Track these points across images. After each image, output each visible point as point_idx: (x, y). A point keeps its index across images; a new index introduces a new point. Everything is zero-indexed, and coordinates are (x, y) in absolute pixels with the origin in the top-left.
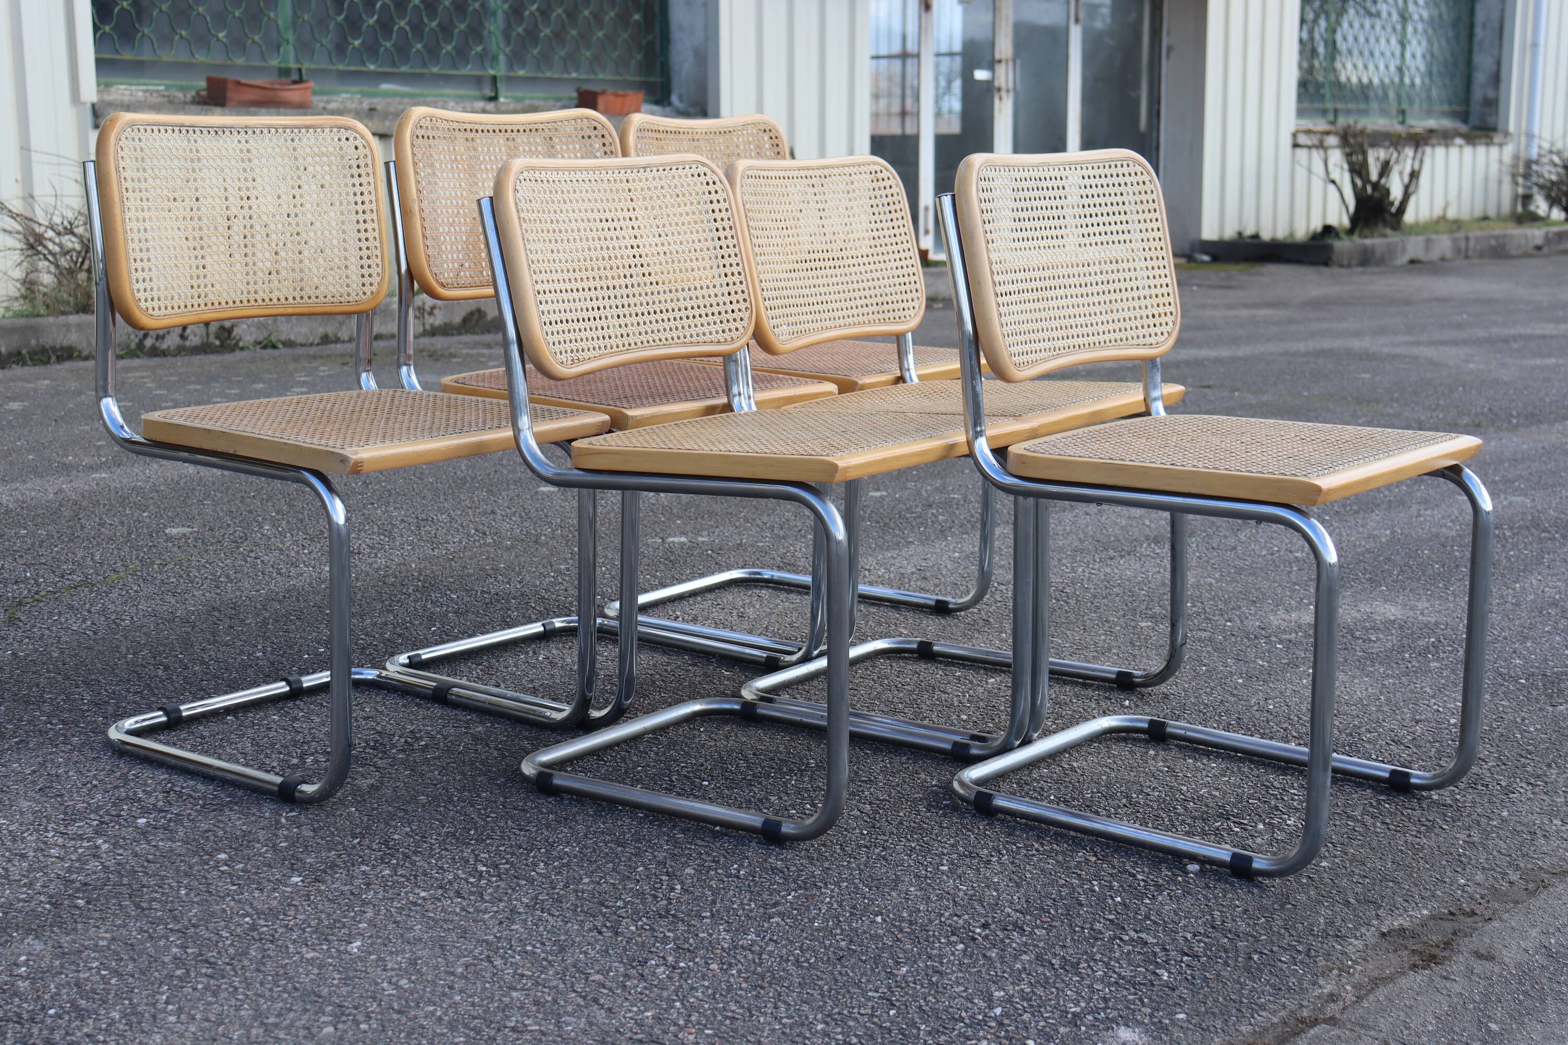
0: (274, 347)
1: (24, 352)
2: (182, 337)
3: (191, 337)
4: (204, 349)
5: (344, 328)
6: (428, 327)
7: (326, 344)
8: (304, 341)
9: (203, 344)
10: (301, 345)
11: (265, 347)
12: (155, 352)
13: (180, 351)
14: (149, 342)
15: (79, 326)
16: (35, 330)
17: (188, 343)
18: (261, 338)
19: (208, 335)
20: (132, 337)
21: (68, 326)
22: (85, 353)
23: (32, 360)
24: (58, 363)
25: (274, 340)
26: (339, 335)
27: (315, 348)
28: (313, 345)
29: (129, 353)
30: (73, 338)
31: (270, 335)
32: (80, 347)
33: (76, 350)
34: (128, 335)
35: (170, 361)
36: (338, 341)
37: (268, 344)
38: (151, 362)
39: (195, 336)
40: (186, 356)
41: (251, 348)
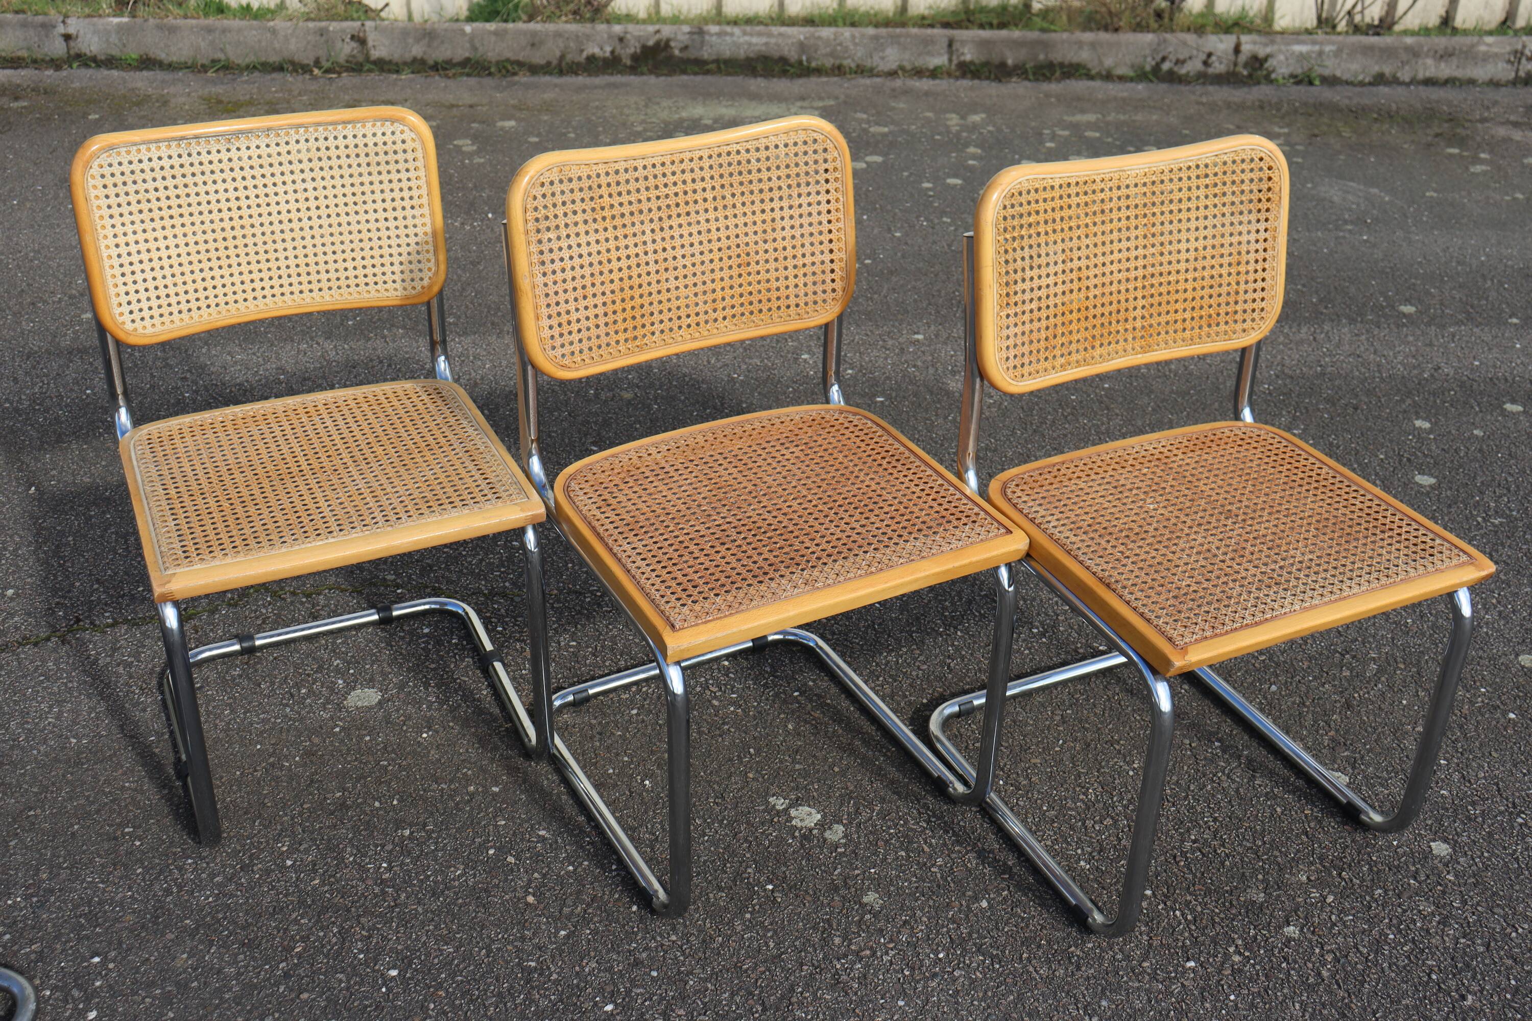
0: (1311, 83)
1: (1029, 66)
2: (1206, 63)
3: (1217, 64)
4: (1229, 79)
5: (1407, 68)
6: (1522, 74)
7: (1378, 85)
8: (1350, 78)
9: (1228, 73)
10: (1347, 83)
11: (1298, 83)
12: (1172, 78)
13: (1203, 78)
14: (1166, 66)
15: (1093, 45)
16: (1045, 45)
17: (1210, 71)
18: (1300, 71)
19: (1235, 64)
20: (1149, 59)
21: (1080, 44)
22: (1093, 72)
23: (1034, 74)
24: (1059, 81)
25: (1313, 75)
26: (1399, 75)
27: (1359, 89)
28: (1362, 84)
29: (1141, 76)
30: (1084, 56)
31: (1310, 69)
32: (1090, 66)
33: (1084, 67)
34: (1145, 57)
35: (1183, 88)
36: (1395, 81)
37: (1304, 80)
38: (1164, 86)
39: (1221, 63)
40: (1204, 84)
41: (1281, 80)
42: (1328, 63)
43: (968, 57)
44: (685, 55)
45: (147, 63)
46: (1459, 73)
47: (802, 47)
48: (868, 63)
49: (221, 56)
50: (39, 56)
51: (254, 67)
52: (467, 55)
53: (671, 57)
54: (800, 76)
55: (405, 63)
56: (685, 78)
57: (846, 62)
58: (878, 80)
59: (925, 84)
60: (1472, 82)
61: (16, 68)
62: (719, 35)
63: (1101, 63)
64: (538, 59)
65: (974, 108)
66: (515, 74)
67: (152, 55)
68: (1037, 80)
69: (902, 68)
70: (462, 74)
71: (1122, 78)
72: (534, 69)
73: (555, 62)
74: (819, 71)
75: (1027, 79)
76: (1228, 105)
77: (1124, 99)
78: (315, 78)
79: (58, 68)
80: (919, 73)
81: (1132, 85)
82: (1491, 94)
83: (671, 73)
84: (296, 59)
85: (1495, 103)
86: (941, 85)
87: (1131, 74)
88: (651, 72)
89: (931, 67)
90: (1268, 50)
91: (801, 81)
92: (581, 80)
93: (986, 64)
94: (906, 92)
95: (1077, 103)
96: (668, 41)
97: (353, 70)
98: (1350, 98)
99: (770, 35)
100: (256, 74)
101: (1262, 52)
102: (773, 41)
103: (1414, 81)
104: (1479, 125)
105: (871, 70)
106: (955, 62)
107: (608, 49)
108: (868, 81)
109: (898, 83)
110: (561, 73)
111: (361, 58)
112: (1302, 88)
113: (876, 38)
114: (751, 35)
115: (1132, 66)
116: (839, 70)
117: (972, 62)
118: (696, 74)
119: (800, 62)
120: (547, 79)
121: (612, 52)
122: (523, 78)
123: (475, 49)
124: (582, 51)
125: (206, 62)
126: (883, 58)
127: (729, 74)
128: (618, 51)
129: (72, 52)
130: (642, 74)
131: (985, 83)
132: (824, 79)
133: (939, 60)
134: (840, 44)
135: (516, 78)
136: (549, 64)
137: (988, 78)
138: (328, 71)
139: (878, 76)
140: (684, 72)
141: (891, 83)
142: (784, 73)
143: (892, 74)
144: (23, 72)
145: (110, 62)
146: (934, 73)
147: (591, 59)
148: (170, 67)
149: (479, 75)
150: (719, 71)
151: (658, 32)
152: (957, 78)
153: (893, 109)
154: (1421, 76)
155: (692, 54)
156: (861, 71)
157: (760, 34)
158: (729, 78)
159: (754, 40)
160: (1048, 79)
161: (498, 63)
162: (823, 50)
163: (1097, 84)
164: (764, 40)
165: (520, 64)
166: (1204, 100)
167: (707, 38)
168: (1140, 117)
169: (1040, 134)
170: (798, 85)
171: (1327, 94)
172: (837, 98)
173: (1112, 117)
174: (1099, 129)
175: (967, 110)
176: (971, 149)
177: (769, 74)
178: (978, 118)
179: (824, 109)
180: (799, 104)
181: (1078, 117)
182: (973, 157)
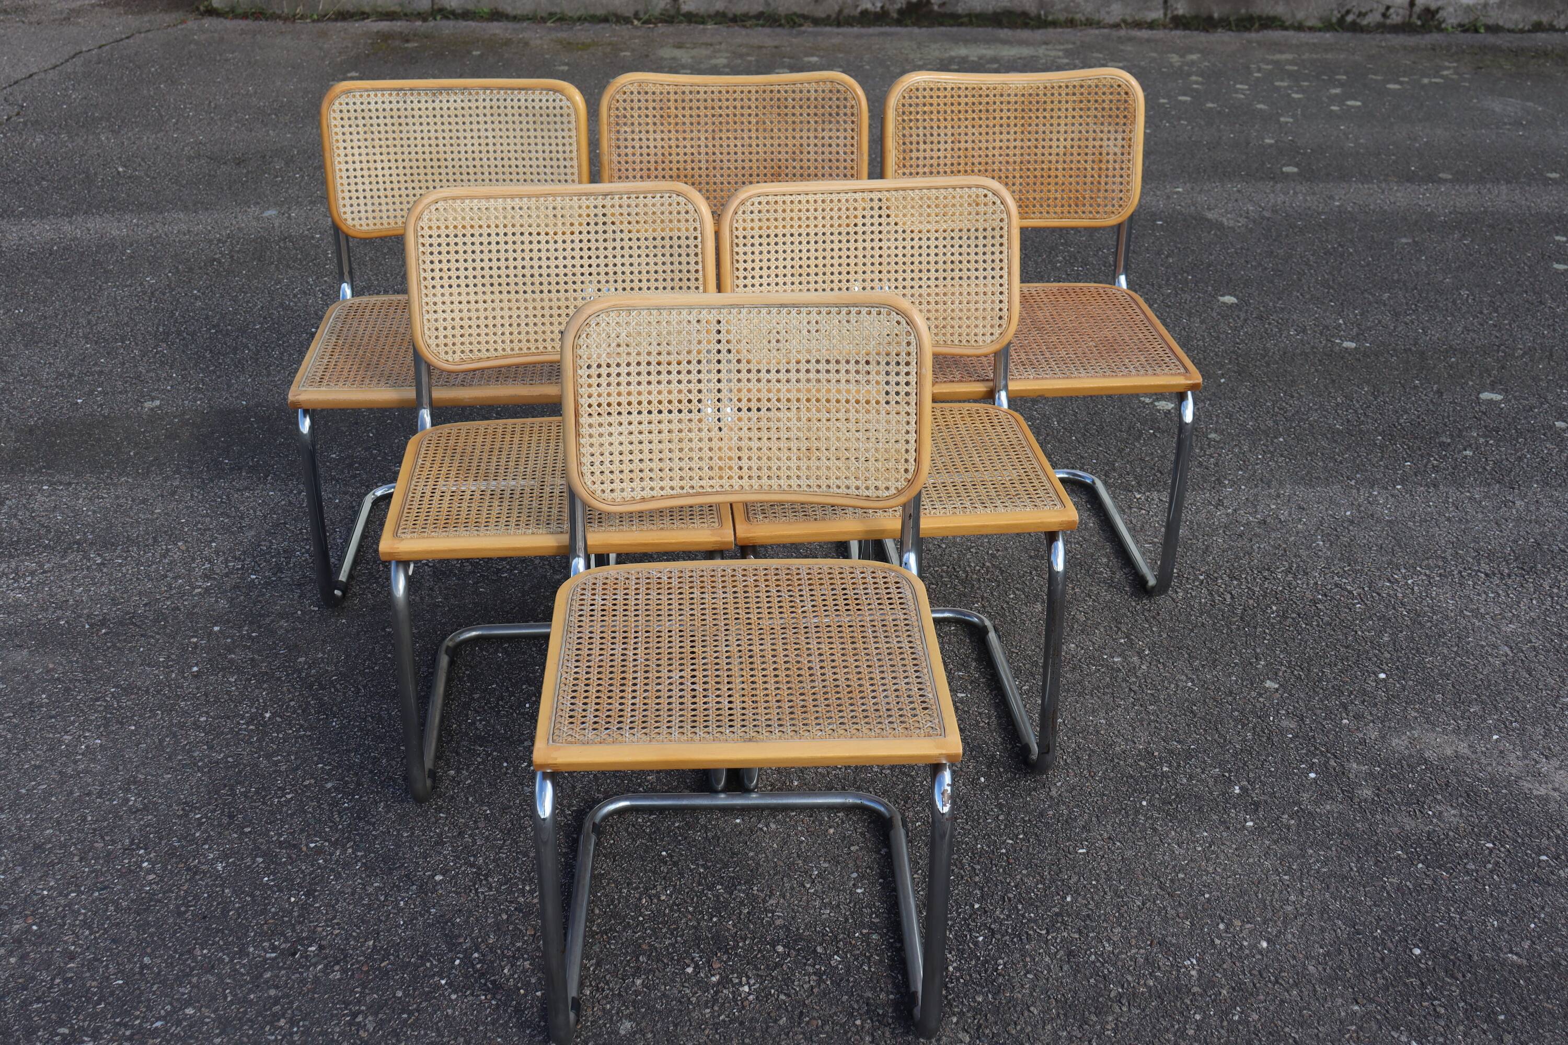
0: (1476, 31)
1: (1231, 19)
2: (1384, 15)
3: (1394, 16)
4: (1405, 28)
5: (1562, 16)
7: (1537, 31)
8: (1511, 26)
9: (1403, 24)
10: (1510, 31)
11: (1465, 31)
12: (1355, 28)
13: (1382, 28)
14: (1350, 18)
17: (1388, 22)
18: (1467, 21)
19: (1410, 16)
20: (1335, 12)
22: (1287, 24)
23: (1237, 26)
24: (1257, 31)
25: (1479, 24)
26: (1555, 23)
27: (1519, 35)
28: (1522, 31)
29: (1328, 26)
30: (1279, 10)
31: (1476, 19)
32: (1284, 18)
33: (1280, 20)
34: (1332, 10)
35: (1364, 36)
36: (1552, 28)
37: (1470, 28)
38: (1348, 35)
39: (1398, 15)
40: (1382, 33)
41: (1450, 29)
42: (1492, 13)
43: (1180, 12)
44: (942, 10)
45: (496, 16)
48: (1096, 17)
49: (558, 10)
50: (408, 11)
51: (585, 19)
52: (761, 9)
53: (932, 11)
54: (1039, 27)
55: (709, 16)
56: (943, 29)
57: (1079, 17)
58: (1106, 31)
59: (1144, 34)
61: (392, 20)
63: (1293, 15)
64: (820, 12)
65: (1189, 50)
66: (801, 25)
67: (500, 10)
68: (1239, 31)
69: (1124, 21)
70: (757, 25)
71: (1311, 29)
72: (816, 22)
73: (834, 16)
74: (1055, 24)
75: (1230, 30)
76: (1405, 49)
77: (1314, 44)
78: (636, 27)
79: (425, 20)
80: (1138, 25)
81: (1321, 34)
83: (931, 25)
84: (619, 12)
86: (1159, 34)
87: (1320, 25)
88: (914, 24)
89: (1149, 20)
90: (1439, 3)
91: (1041, 31)
92: (856, 30)
93: (1196, 17)
94: (1130, 39)
95: (1277, 47)
97: (666, 21)
98: (1511, 42)
100: (586, 24)
101: (1433, 6)
105: (1098, 23)
106: (1169, 15)
107: (879, 5)
108: (1097, 32)
109: (1123, 32)
110: (839, 24)
111: (672, 12)
112: (1469, 36)
115: (1321, 19)
116: (1071, 23)
117: (1184, 16)
118: (951, 26)
119: (1039, 16)
120: (828, 29)
121: (882, 7)
122: (809, 28)
123: (768, 4)
124: (857, 6)
125: (544, 15)
126: (1108, 13)
127: (979, 26)
128: (887, 6)
129: (436, 7)
130: (906, 26)
131: (1195, 33)
132: (1060, 30)
133: (1156, 14)
135: (803, 28)
136: (829, 17)
137: (1197, 29)
138: (644, 23)
139: (1104, 27)
140: (941, 24)
141: (1115, 33)
142: (1026, 25)
143: (1116, 26)
144: (399, 23)
145: (466, 15)
146: (1151, 25)
147: (865, 13)
148: (515, 19)
149: (770, 26)
150: (970, 24)
152: (1171, 29)
155: (948, 9)
156: (1090, 23)
158: (980, 29)
160: (1248, 29)
161: (787, 16)
162: (1058, 7)
163: (1291, 33)
165: (805, 17)
166: (1385, 45)
168: (1329, 56)
169: (1248, 68)
170: (1039, 34)
171: (1491, 39)
172: (1074, 43)
173: (1306, 56)
174: (1296, 64)
175: (1184, 51)
176: (1194, 78)
177: (1013, 25)
178: (1194, 57)
179: (1066, 51)
180: (1044, 47)
181: (1278, 57)
182: (1197, 83)
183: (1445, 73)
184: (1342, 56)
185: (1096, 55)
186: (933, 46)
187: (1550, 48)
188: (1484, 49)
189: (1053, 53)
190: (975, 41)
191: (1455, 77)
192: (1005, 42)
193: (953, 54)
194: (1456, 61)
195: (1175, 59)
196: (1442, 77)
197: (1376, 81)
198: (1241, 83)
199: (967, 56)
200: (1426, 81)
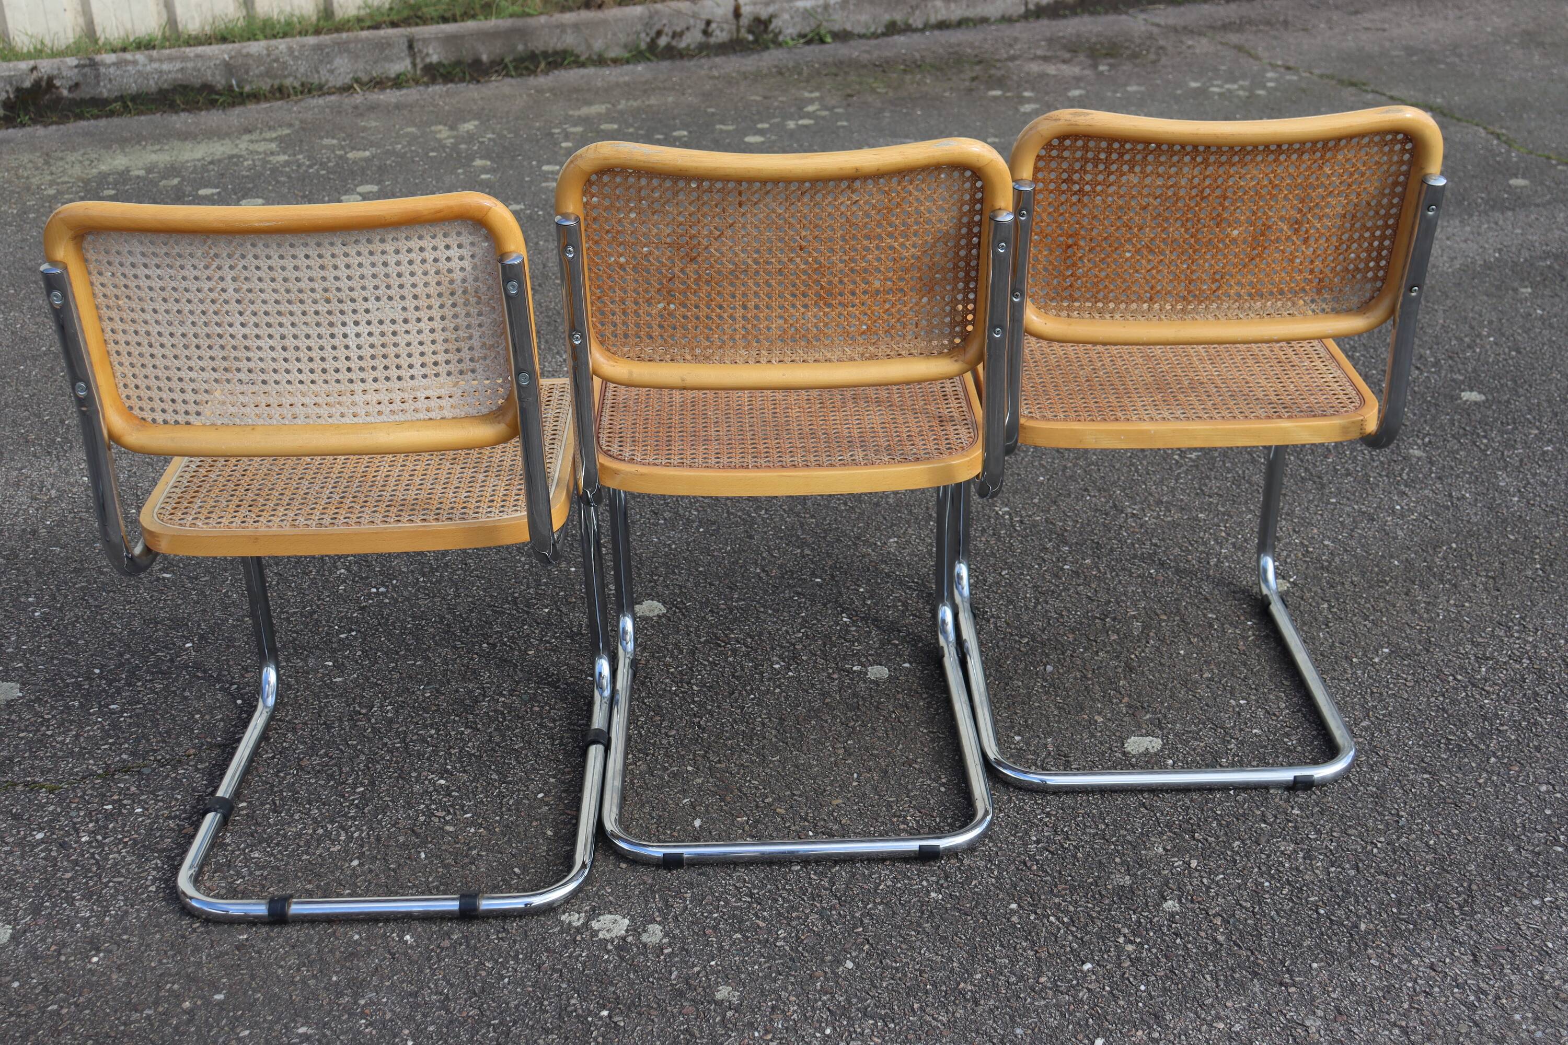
0: (822, 41)
1: (507, 60)
2: (705, 33)
3: (718, 32)
4: (734, 46)
5: (917, 12)
6: (1031, 7)
7: (893, 34)
8: (863, 31)
9: (731, 41)
10: (861, 36)
11: (809, 42)
12: (671, 53)
13: (706, 49)
14: (663, 41)
15: (576, 27)
16: (522, 33)
17: (712, 40)
18: (808, 29)
19: (738, 30)
20: (643, 35)
21: (562, 27)
22: (583, 58)
23: (516, 68)
24: (546, 72)
25: (823, 32)
26: (911, 21)
27: (873, 42)
28: (875, 36)
29: (637, 56)
30: (569, 40)
31: (819, 26)
32: (577, 51)
33: (572, 54)
34: (638, 33)
35: (687, 63)
36: (908, 29)
37: (815, 38)
38: (665, 65)
39: (722, 30)
40: (708, 56)
41: (791, 43)
42: (836, 17)
43: (435, 59)
44: (76, 95)
46: (971, 13)
47: (229, 68)
48: (315, 79)
53: (60, 99)
54: (233, 105)
56: (83, 124)
57: (288, 82)
58: (333, 98)
59: (390, 96)
60: (984, 20)
62: (117, 64)
63: (589, 46)
65: (460, 116)
68: (521, 75)
69: (357, 80)
71: (615, 61)
74: (256, 97)
75: (508, 75)
76: (745, 76)
77: (627, 84)
80: (379, 84)
81: (630, 67)
82: (1009, 32)
83: (63, 119)
85: (1016, 40)
86: (411, 94)
87: (627, 55)
88: (34, 122)
89: (393, 76)
90: (771, 9)
91: (237, 110)
93: (458, 63)
94: (373, 108)
95: (579, 95)
96: (50, 79)
98: (868, 52)
99: (185, 59)
101: (764, 14)
102: (190, 65)
103: (927, 27)
104: (1010, 64)
105: (320, 87)
106: (420, 65)
108: (321, 101)
109: (358, 98)
112: (815, 48)
113: (319, 48)
114: (160, 60)
115: (625, 46)
116: (280, 93)
117: (440, 64)
118: (96, 117)
119: (230, 87)
126: (331, 72)
127: (140, 113)
130: (23, 125)
131: (462, 86)
132: (265, 105)
133: (401, 66)
134: (276, 60)
137: (462, 80)
139: (330, 94)
140: (80, 117)
141: (348, 101)
142: (212, 104)
143: (347, 89)
146: (398, 82)
150: (126, 110)
151: (34, 68)
152: (427, 85)
153: (364, 129)
154: (933, 20)
155: (86, 93)
156: (308, 89)
157: (171, 59)
158: (143, 118)
159: (165, 67)
160: (532, 72)
162: (255, 71)
163: (591, 71)
164: (178, 65)
166: (716, 73)
167: (103, 70)
168: (653, 101)
169: (551, 135)
170: (235, 116)
171: (843, 51)
172: (290, 125)
173: (622, 105)
174: (612, 120)
175: (454, 119)
176: (478, 162)
177: (192, 106)
178: (470, 126)
179: (280, 139)
180: (246, 137)
181: (585, 111)
182: (485, 170)
183: (810, 108)
184: (670, 99)
185: (326, 141)
186: (71, 157)
187: (917, 56)
188: (841, 67)
189: (261, 147)
190: (138, 139)
191: (825, 113)
192: (185, 136)
193: (103, 168)
194: (818, 88)
195: (443, 132)
196: (809, 115)
197: (728, 132)
198: (549, 163)
199: (128, 170)
200: (791, 124)
